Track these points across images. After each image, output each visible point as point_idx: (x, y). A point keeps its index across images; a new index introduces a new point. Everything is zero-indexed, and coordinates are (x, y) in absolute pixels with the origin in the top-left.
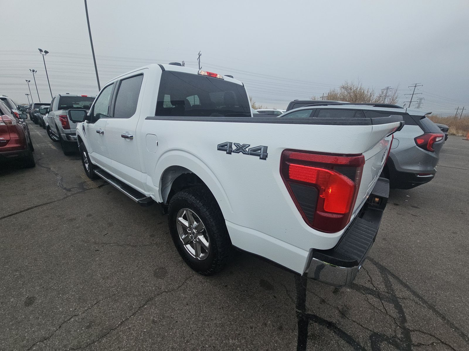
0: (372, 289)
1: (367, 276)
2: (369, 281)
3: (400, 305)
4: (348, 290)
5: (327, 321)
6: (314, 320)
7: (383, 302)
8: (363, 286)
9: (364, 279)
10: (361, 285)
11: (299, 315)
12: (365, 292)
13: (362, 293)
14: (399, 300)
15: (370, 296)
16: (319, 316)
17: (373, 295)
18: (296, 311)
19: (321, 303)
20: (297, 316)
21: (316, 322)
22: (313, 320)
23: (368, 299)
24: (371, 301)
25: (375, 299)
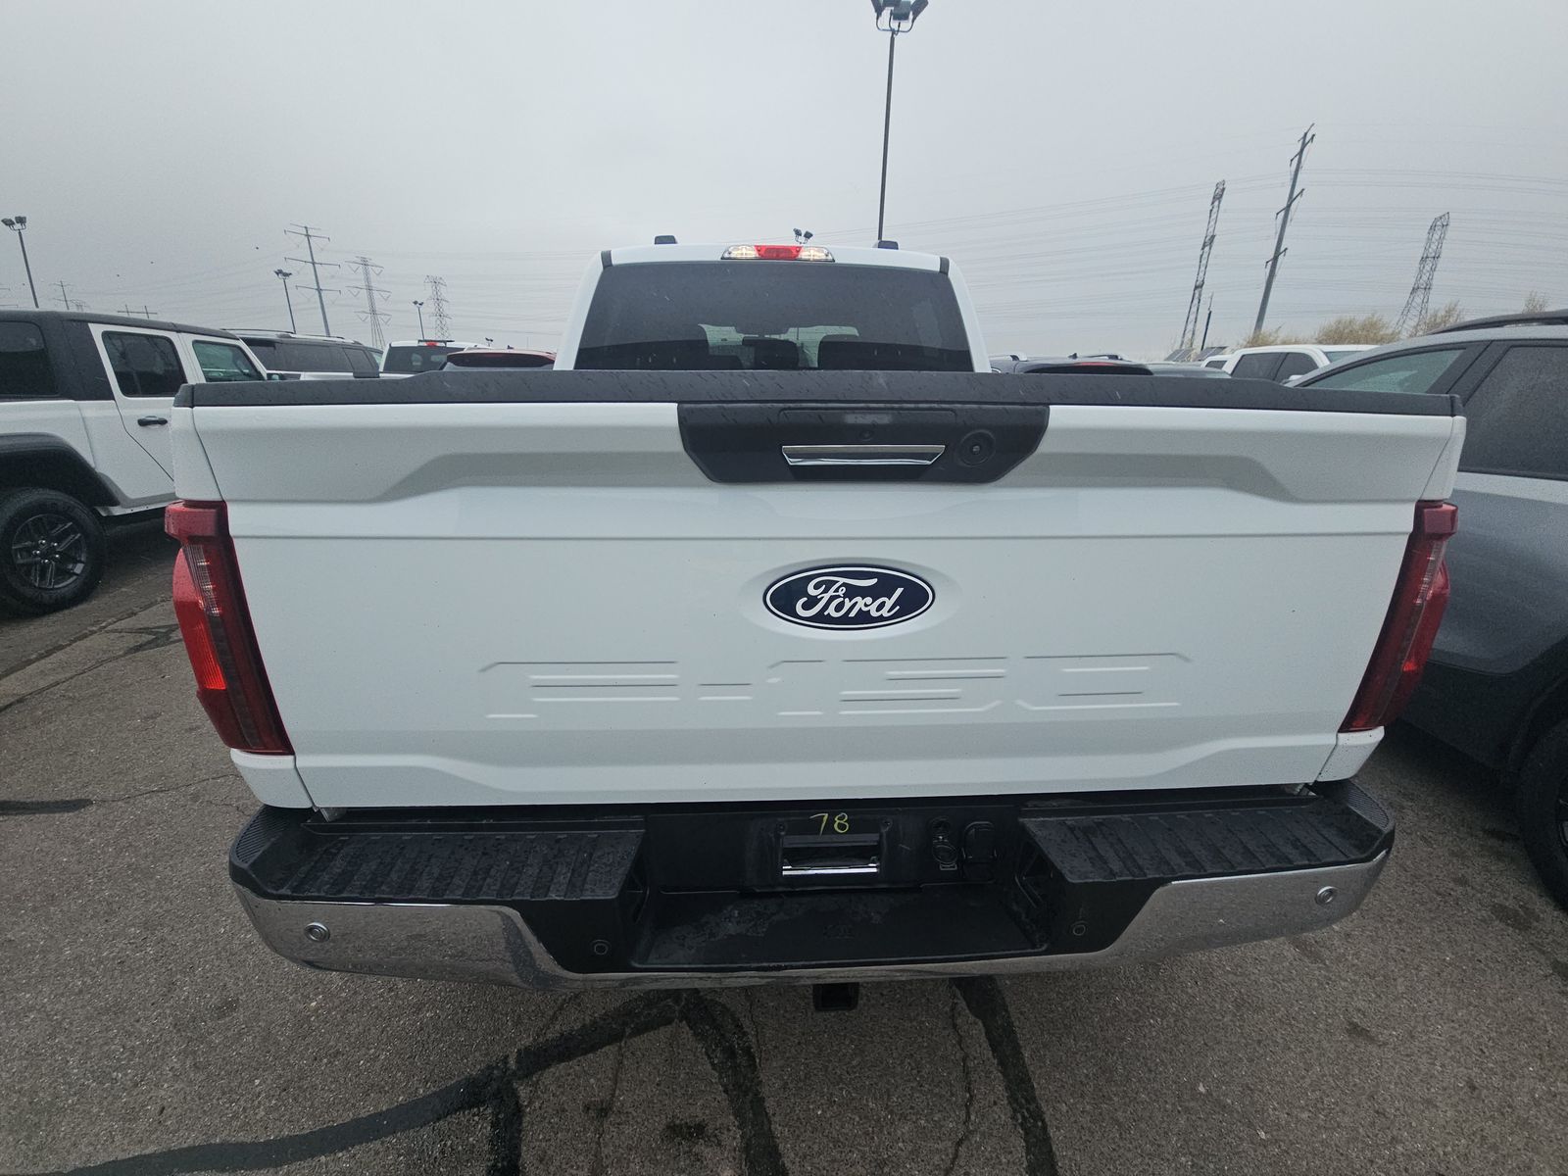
5: (519, 1155)
6: (501, 1116)
11: (497, 1067)
16: (524, 1125)
18: (507, 1057)
19: (587, 1108)
20: (489, 1067)
21: (494, 1125)
22: (498, 1113)
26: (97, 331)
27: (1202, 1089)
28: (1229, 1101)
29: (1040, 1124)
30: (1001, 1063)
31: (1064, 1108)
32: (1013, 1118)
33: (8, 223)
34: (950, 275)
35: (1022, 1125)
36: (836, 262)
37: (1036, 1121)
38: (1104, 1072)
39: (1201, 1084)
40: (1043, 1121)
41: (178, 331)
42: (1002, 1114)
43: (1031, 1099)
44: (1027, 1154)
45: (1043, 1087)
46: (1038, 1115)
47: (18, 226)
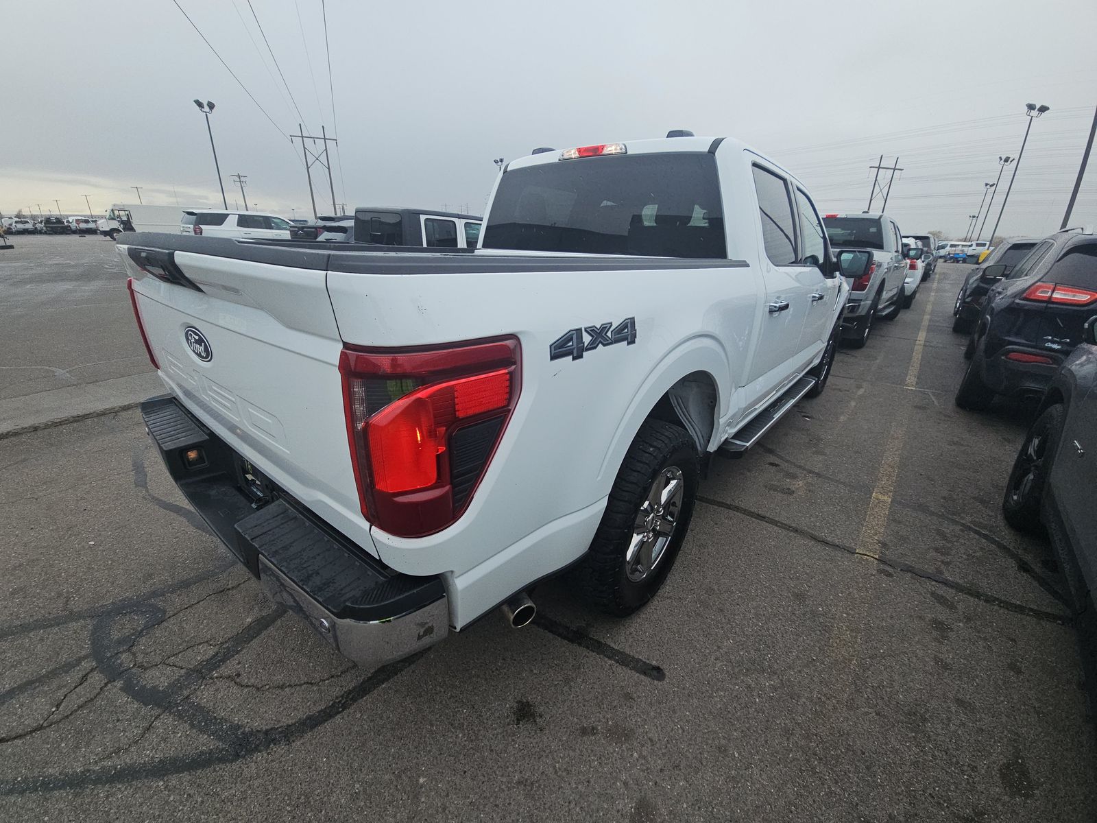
0: (219, 666)
1: (252, 680)
2: (238, 675)
3: (148, 705)
4: (249, 620)
7: (183, 671)
8: (238, 652)
9: (250, 667)
10: (240, 650)
12: (224, 648)
13: (226, 642)
14: (157, 711)
15: (212, 651)
17: (207, 661)
23: (211, 645)
24: (202, 648)
25: (199, 658)
26: (423, 218)
27: (421, 780)
28: (423, 800)
29: (341, 710)
30: (370, 678)
31: (358, 716)
32: (337, 698)
33: (496, 162)
34: (717, 153)
35: (335, 702)
36: (629, 152)
37: (341, 707)
38: (397, 724)
39: (425, 779)
40: (343, 710)
41: (459, 218)
42: (336, 692)
43: (354, 700)
44: (318, 712)
45: (366, 701)
46: (345, 707)
47: (500, 163)
